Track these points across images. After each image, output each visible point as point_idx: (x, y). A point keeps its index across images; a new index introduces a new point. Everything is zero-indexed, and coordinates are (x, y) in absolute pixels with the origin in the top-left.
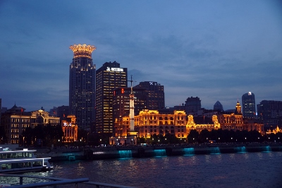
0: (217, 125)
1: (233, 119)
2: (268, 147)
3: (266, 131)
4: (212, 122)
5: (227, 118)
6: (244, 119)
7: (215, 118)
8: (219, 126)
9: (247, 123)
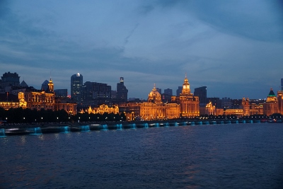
0: (23, 104)
1: (43, 97)
2: (66, 127)
3: (79, 110)
4: (17, 100)
5: (36, 96)
6: (56, 98)
7: (21, 95)
8: (25, 104)
9: (59, 102)
